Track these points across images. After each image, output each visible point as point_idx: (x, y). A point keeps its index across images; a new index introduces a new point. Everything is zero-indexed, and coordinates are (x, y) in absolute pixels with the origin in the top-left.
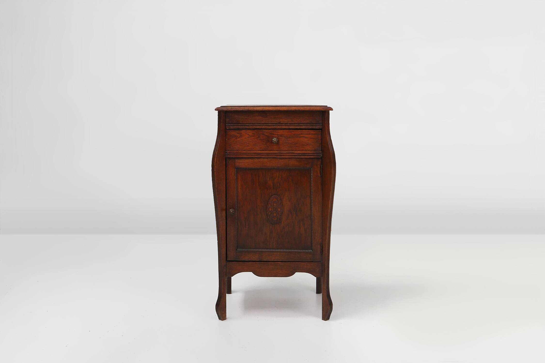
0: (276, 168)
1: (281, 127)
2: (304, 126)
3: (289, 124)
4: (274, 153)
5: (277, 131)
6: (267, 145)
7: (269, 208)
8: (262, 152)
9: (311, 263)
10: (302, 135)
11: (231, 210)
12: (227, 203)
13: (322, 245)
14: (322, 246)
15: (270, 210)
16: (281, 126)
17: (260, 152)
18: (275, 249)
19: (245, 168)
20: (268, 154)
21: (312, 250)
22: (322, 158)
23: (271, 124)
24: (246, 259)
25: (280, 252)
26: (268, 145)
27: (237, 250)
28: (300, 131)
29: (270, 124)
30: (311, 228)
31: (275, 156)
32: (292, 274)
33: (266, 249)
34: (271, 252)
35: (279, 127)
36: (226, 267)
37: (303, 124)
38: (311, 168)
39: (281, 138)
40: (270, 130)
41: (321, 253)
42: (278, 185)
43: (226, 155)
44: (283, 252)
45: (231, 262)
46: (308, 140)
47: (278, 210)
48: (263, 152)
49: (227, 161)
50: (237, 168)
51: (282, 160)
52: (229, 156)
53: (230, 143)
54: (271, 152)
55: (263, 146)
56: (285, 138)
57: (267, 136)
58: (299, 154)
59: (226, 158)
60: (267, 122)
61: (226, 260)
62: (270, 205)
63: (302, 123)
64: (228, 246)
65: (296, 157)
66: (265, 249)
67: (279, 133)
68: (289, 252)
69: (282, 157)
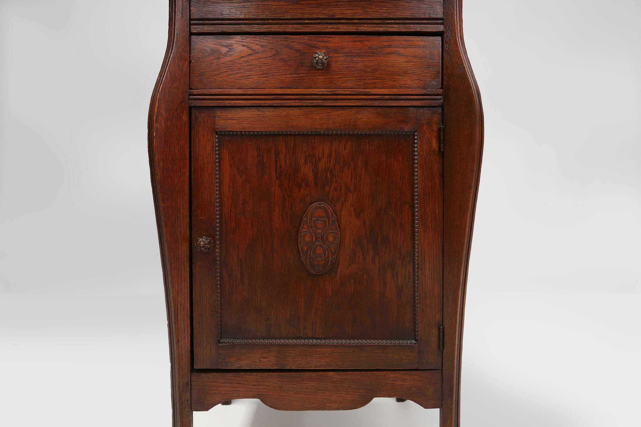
0: (322, 132)
1: (336, 29)
2: (396, 26)
3: (356, 21)
4: (317, 93)
5: (326, 38)
6: (299, 74)
7: (304, 235)
8: (285, 93)
9: (414, 372)
10: (389, 50)
11: (202, 241)
12: (193, 222)
13: (443, 328)
14: (441, 330)
15: (308, 239)
16: (335, 26)
17: (279, 91)
18: (318, 339)
19: (241, 132)
20: (302, 97)
21: (416, 340)
22: (442, 106)
23: (310, 21)
24: (244, 364)
25: (333, 346)
26: (302, 75)
27: (219, 342)
28: (385, 38)
29: (306, 21)
30: (412, 284)
31: (321, 103)
32: (364, 401)
33: (297, 338)
34: (308, 346)
35: (330, 28)
36: (191, 385)
37: (393, 21)
38: (414, 133)
39: (336, 55)
40: (306, 37)
41: (439, 346)
42: (329, 176)
43: (190, 99)
44: (342, 346)
45: (203, 375)
46: (407, 62)
47: (327, 238)
48: (289, 91)
49: (193, 116)
50: (219, 133)
51: (339, 112)
52: (198, 103)
53: (202, 70)
54: (310, 91)
55: (288, 76)
56: (347, 56)
57: (298, 51)
58: (382, 97)
59: (190, 108)
60: (300, 16)
61: (193, 370)
62: (306, 226)
63: (392, 17)
64: (195, 332)
65: (377, 103)
66: (292, 338)
67: (330, 45)
68: (356, 346)
69: (339, 104)
